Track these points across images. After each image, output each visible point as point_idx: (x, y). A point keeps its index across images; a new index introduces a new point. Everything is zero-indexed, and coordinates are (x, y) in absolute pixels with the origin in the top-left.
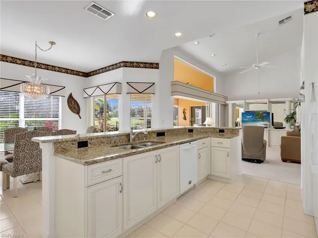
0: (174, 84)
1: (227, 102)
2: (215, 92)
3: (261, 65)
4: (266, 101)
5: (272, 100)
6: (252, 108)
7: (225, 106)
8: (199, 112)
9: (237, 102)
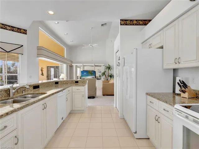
0: (39, 48)
1: (73, 64)
2: (65, 57)
3: (93, 45)
4: (93, 65)
5: (96, 64)
6: (86, 68)
7: (71, 67)
8: (52, 70)
9: (78, 65)
